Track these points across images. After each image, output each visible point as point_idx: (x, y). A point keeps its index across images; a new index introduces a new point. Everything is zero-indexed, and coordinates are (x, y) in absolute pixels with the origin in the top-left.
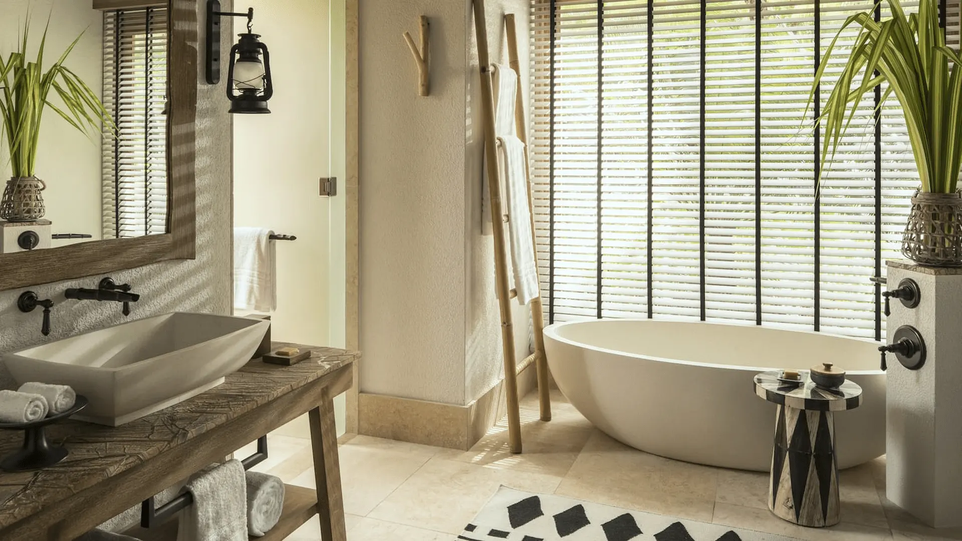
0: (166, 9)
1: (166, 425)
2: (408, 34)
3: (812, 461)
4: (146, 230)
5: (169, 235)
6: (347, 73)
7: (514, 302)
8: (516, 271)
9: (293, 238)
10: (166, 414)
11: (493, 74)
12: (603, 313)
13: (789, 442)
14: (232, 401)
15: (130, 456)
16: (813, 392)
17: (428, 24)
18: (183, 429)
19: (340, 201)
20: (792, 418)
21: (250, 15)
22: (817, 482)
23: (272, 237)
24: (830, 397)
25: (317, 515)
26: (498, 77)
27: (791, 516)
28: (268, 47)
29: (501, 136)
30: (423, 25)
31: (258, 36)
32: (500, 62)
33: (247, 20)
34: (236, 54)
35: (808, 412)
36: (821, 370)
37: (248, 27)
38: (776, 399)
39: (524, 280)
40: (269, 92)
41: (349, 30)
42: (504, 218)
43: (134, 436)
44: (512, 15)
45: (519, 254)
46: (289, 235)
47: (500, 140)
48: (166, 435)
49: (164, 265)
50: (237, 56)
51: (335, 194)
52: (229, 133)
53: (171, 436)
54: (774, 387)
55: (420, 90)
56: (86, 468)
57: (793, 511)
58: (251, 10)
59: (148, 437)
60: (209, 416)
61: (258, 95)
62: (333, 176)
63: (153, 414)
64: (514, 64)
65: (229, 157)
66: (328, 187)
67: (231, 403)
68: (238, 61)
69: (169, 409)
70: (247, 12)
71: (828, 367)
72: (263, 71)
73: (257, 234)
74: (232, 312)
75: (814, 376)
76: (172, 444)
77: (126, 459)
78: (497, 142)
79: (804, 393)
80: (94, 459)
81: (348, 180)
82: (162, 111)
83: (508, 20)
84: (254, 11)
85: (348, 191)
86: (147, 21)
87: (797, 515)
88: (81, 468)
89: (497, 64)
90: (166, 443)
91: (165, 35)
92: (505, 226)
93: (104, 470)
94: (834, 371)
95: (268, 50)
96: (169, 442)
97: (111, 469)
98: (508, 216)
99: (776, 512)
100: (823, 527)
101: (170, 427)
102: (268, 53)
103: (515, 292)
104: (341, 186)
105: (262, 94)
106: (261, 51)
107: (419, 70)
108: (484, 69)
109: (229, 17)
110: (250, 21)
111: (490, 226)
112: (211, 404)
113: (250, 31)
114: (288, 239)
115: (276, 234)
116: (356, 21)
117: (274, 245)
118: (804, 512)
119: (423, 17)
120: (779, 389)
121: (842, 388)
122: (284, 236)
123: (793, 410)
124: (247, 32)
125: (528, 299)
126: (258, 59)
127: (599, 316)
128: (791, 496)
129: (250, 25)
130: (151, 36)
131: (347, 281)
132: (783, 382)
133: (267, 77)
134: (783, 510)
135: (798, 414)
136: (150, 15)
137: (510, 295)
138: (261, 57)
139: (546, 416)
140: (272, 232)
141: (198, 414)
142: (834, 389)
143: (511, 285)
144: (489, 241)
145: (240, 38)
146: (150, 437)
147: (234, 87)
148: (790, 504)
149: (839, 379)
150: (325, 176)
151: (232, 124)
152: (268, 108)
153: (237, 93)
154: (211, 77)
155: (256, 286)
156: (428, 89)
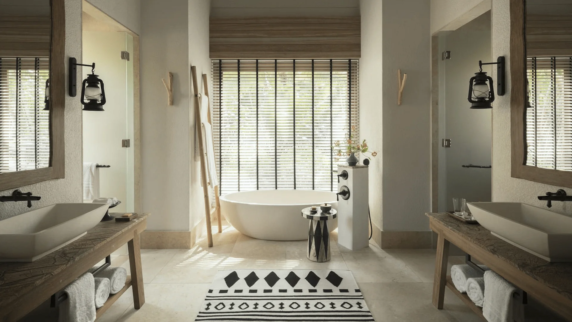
0: (48, 59)
1: (61, 257)
2: (164, 80)
3: (322, 238)
4: (36, 166)
5: (51, 167)
6: (134, 94)
7: (209, 187)
8: (209, 175)
9: (109, 166)
10: (60, 252)
11: (200, 97)
12: (240, 189)
13: (314, 233)
14: (94, 242)
15: (47, 274)
16: (322, 214)
17: (172, 76)
18: (72, 257)
19: (131, 149)
20: (315, 224)
21: (93, 66)
22: (324, 246)
23: (98, 166)
24: (328, 215)
25: (131, 286)
26: (201, 100)
27: (315, 259)
28: (103, 81)
29: (203, 122)
30: (170, 76)
31: (98, 76)
32: (202, 93)
33: (92, 68)
34: (86, 84)
35: (320, 221)
36: (324, 206)
37: (92, 72)
38: (309, 217)
39: (212, 178)
40: (104, 101)
41: (135, 76)
42: (205, 155)
43: (45, 264)
44: (206, 75)
45: (211, 168)
46: (107, 165)
47: (202, 123)
48: (64, 261)
49: (48, 182)
50: (87, 85)
51: (129, 146)
52: (81, 119)
53: (67, 261)
54: (309, 213)
55: (169, 103)
56: (22, 284)
57: (316, 258)
58: (94, 64)
59: (54, 264)
60: (85, 250)
61: (98, 103)
62: (129, 139)
63: (52, 253)
64: (207, 94)
65: (81, 130)
66: (126, 144)
67: (94, 243)
68: (87, 87)
69: (61, 249)
70: (92, 65)
71: (326, 204)
72: (101, 92)
73: (90, 165)
74: (82, 201)
75: (322, 208)
76: (68, 265)
77: (45, 276)
78: (202, 125)
79: (318, 214)
80: (25, 279)
81: (135, 140)
82: (43, 108)
83: (204, 76)
84: (95, 65)
85: (135, 145)
86: (36, 64)
87: (318, 259)
88: (19, 285)
89: (201, 94)
90: (65, 265)
91: (48, 71)
92: (205, 157)
93: (33, 283)
94: (328, 206)
95: (103, 83)
96: (66, 265)
97: (38, 282)
98: (206, 154)
99: (310, 259)
100: (326, 262)
101: (64, 258)
102: (103, 84)
103: (209, 183)
104: (132, 143)
105: (100, 102)
106: (99, 83)
107: (168, 94)
108: (196, 96)
109: (80, 66)
110: (93, 68)
111: (199, 158)
112: (83, 244)
113: (93, 73)
114: (106, 167)
115: (99, 165)
116: (139, 72)
117: (99, 170)
118: (320, 257)
119: (170, 73)
120: (311, 214)
121: (330, 211)
122: (104, 166)
123: (315, 221)
124: (92, 74)
125: (214, 186)
126: (97, 86)
127: (239, 190)
128: (315, 252)
129: (93, 71)
130: (38, 71)
131: (135, 184)
132: (312, 211)
133: (103, 94)
134: (313, 257)
135: (317, 222)
136: (37, 61)
137: (208, 184)
138: (99, 85)
139: (220, 231)
140: (98, 164)
141: (78, 250)
142: (328, 212)
143: (208, 181)
144: (199, 163)
145: (88, 76)
146: (55, 263)
147: (85, 98)
148: (315, 255)
149: (329, 208)
150: (125, 139)
151: (82, 116)
152: (103, 108)
153: (86, 101)
154: (72, 93)
155: (91, 189)
156: (172, 103)
